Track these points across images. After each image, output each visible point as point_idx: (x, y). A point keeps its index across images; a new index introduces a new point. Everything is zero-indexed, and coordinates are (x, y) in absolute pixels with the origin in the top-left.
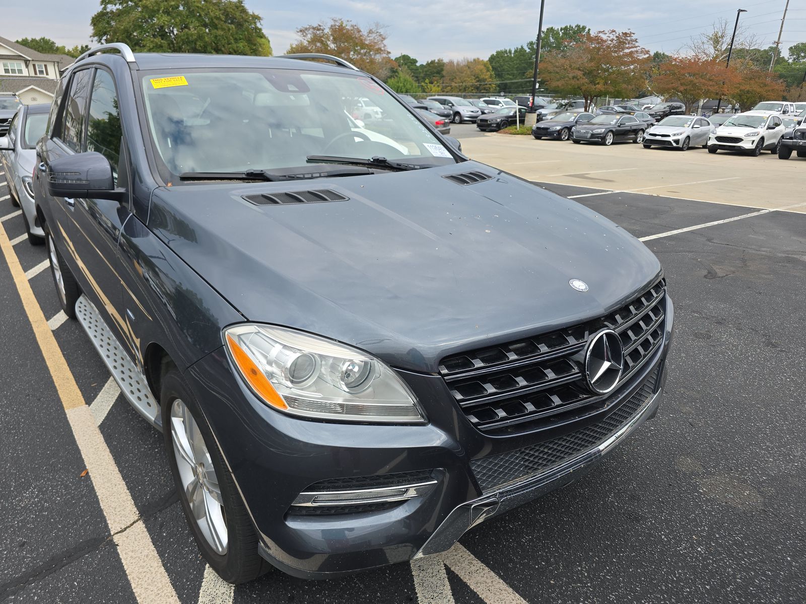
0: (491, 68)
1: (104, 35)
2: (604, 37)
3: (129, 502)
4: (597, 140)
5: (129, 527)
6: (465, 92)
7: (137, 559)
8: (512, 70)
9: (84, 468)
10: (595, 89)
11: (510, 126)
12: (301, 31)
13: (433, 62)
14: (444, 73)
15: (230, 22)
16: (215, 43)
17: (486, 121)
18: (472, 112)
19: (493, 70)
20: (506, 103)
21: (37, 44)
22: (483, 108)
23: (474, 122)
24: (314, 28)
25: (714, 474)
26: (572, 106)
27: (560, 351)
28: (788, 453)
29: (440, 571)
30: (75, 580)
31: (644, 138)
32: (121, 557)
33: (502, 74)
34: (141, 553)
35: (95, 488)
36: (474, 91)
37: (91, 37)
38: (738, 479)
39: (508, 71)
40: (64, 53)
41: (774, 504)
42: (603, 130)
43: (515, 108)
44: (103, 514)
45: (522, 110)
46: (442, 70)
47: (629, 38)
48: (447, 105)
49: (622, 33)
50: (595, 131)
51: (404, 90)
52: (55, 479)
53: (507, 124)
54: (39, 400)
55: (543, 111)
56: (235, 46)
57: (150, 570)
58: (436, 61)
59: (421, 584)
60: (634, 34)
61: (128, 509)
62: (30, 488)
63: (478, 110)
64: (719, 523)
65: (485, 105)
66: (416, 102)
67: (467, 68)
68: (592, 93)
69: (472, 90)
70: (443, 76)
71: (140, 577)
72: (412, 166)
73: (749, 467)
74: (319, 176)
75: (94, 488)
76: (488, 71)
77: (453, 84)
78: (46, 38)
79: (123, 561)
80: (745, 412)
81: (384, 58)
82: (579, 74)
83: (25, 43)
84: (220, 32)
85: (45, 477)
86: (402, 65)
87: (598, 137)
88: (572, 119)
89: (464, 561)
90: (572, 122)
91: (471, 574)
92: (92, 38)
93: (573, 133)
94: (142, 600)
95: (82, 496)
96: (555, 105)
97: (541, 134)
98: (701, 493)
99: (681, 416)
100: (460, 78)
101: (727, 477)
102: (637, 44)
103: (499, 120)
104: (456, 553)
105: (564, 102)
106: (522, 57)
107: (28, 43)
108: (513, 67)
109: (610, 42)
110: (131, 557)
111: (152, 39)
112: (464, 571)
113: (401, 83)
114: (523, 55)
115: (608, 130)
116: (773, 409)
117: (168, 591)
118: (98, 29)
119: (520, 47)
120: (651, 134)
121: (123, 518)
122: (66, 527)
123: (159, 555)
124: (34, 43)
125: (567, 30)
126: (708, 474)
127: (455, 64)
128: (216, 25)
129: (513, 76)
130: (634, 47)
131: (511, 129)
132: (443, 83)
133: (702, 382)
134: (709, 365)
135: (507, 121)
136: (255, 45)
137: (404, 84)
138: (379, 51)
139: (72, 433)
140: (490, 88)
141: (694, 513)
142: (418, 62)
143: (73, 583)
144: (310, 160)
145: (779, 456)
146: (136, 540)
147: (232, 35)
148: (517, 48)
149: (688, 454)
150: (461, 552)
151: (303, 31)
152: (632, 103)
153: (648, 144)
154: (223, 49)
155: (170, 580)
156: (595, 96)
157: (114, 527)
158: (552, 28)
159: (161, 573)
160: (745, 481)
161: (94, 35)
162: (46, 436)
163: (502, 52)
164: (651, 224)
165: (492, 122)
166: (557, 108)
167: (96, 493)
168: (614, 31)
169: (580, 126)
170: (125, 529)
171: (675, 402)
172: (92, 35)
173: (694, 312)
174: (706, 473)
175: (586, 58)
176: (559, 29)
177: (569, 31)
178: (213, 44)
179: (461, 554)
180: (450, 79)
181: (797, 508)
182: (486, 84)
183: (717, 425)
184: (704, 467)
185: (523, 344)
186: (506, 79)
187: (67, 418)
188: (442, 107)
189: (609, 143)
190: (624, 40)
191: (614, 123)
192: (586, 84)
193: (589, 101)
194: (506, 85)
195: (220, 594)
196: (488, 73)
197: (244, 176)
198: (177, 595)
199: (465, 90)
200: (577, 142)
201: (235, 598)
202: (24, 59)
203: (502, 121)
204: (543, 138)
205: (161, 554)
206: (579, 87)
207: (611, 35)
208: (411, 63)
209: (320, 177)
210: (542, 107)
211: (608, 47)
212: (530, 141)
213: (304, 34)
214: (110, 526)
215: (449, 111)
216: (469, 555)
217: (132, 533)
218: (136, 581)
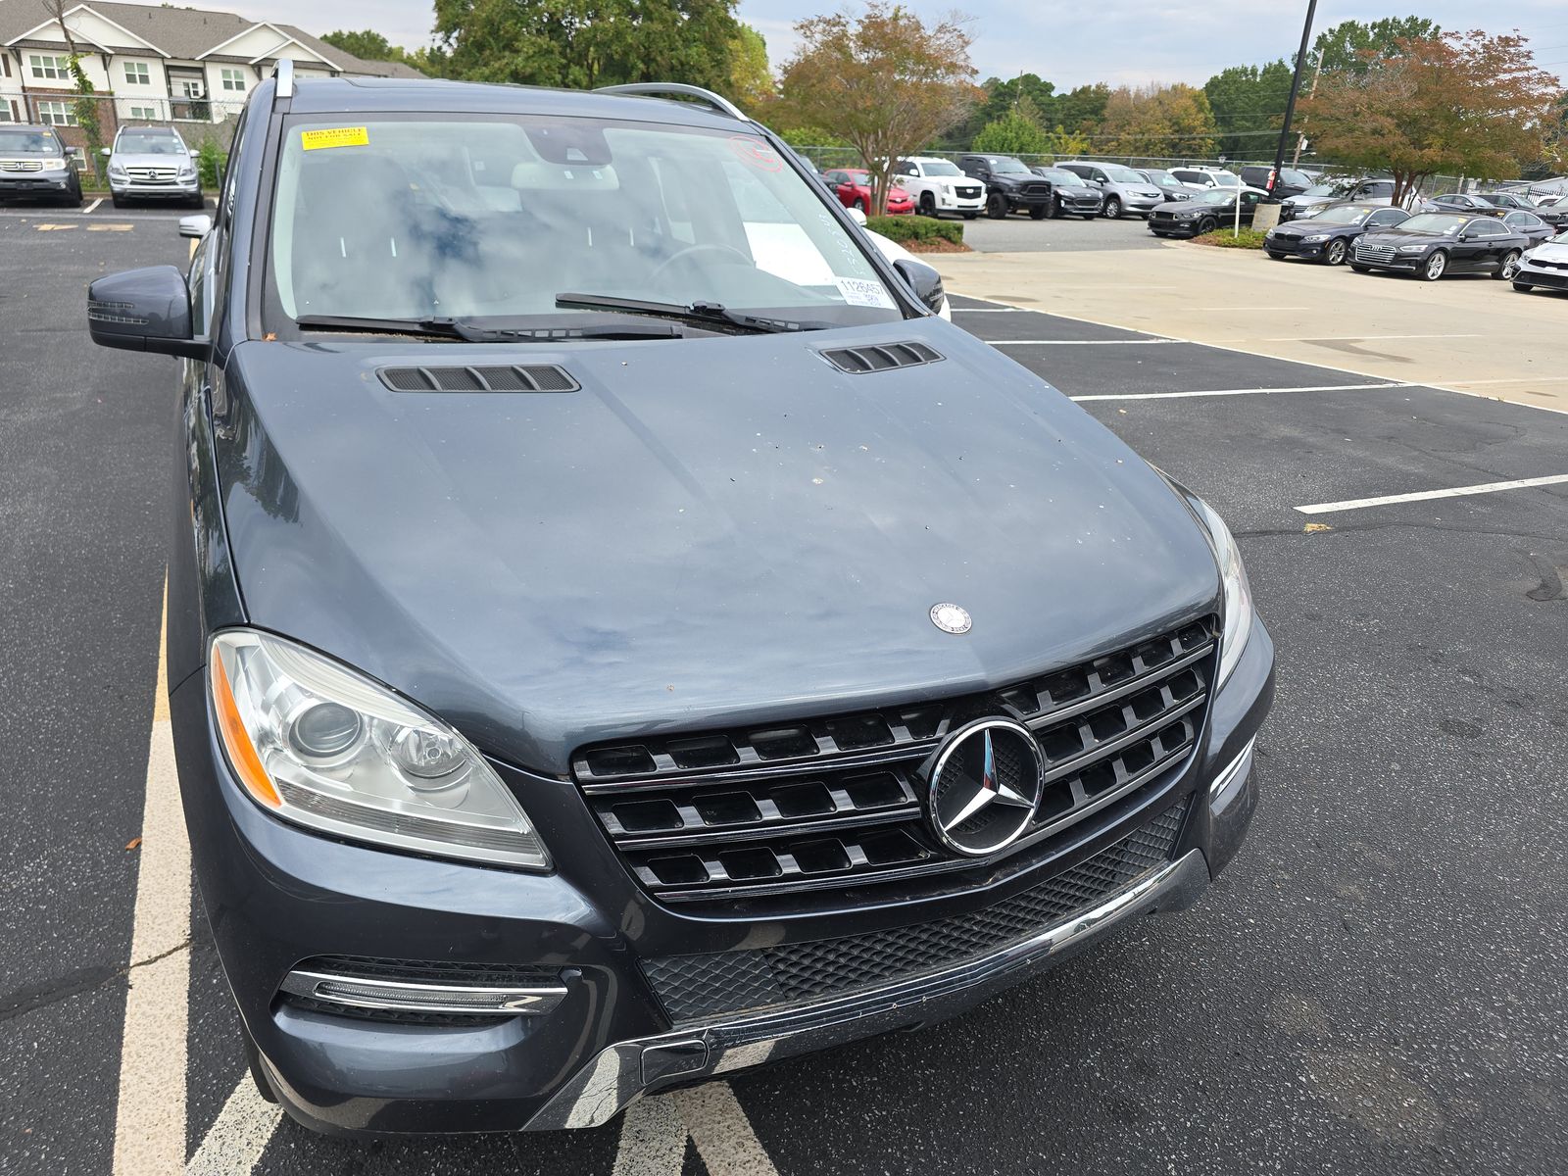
0: (1207, 104)
1: (455, 30)
2: (1455, 45)
3: (182, 910)
4: (1408, 268)
5: (163, 956)
6: (1143, 154)
7: (151, 1018)
8: (1254, 110)
9: (139, 834)
10: (1422, 157)
11: (1219, 227)
12: (802, 27)
13: (1085, 90)
14: (1106, 113)
15: (680, 6)
16: (644, 46)
17: (1170, 215)
18: (1145, 195)
19: (1211, 110)
20: (1223, 180)
21: (357, 43)
22: (1170, 188)
23: (1145, 217)
24: (827, 22)
25: (1350, 1046)
26: (1366, 192)
27: (869, 756)
28: (1553, 1027)
29: (675, 1149)
30: (36, 1039)
31: (1516, 269)
32: (127, 1009)
33: (1231, 117)
34: (162, 1009)
35: (140, 873)
36: (1166, 152)
37: (432, 32)
38: (1402, 1067)
39: (1243, 112)
40: (402, 60)
41: (1464, 1140)
42: (1424, 247)
43: (1235, 191)
44: (133, 925)
45: (1252, 197)
46: (1103, 106)
47: (1512, 50)
48: (1095, 180)
49: (1499, 37)
50: (1405, 249)
51: (1016, 146)
52: (83, 846)
53: (1214, 223)
54: (121, 697)
55: (1298, 200)
56: (684, 53)
57: (162, 1044)
58: (1093, 87)
59: (627, 1168)
60: (1526, 40)
61: (176, 922)
62: (39, 858)
63: (1159, 191)
64: (1314, 1160)
65: (1175, 182)
66: (1028, 171)
67: (1157, 103)
68: (1413, 165)
69: (1162, 149)
70: (1104, 120)
71: (142, 1054)
72: (783, 324)
73: (1440, 1044)
74: (564, 335)
75: (138, 874)
76: (1201, 110)
77: (1124, 136)
78: (372, 32)
79: (127, 1019)
80: (1488, 916)
81: (961, 82)
82: (1388, 123)
83: (336, 41)
84: (657, 26)
85: (70, 841)
86: (1021, 95)
87: (1409, 262)
88: (1356, 221)
89: (729, 1137)
90: (1356, 226)
91: (731, 1167)
92: (434, 34)
93: (1353, 249)
94: (126, 1096)
95: (113, 886)
96: (1327, 189)
97: (1282, 248)
98: (1301, 1085)
99: (1330, 903)
100: (1139, 123)
101: (1377, 1059)
102: (1530, 64)
103: (1196, 215)
104: (720, 1118)
105: (1346, 182)
106: (1279, 83)
107: (343, 39)
108: (1257, 104)
109: (1467, 57)
110: (143, 1014)
111: (533, 39)
112: (719, 1159)
113: (1011, 132)
114: (1281, 80)
115: (1436, 247)
116: (1559, 921)
117: (176, 1090)
118: (446, 18)
119: (1277, 63)
120: (1533, 262)
121: (160, 938)
122: (63, 939)
123: (189, 1020)
124: (352, 40)
125: (1386, 28)
126: (1334, 1045)
127: (1132, 96)
128: (651, 13)
129: (1255, 122)
130: (1523, 69)
131: (1221, 235)
132: (1102, 133)
133: (1412, 833)
134: (1448, 799)
135: (1216, 217)
136: (721, 52)
137: (1017, 133)
138: (952, 68)
139: (146, 767)
140: (1201, 147)
141: (1265, 1127)
142: (1055, 90)
143: (32, 1043)
144: (562, 303)
145: (1527, 1031)
146: (164, 984)
147: (680, 31)
148: (1270, 64)
149: (1309, 992)
150: (732, 1118)
151: (805, 27)
152: (1515, 192)
153: (1525, 284)
154: (659, 59)
155: (188, 1069)
156: (1420, 173)
157: (139, 951)
158: (1353, 23)
159: (178, 1053)
160: (1417, 1074)
161: (438, 29)
162: (104, 765)
163: (1237, 73)
164: (1454, 462)
165: (1182, 218)
166: (1330, 195)
167: (137, 884)
168: (1481, 33)
169: (1372, 237)
170: (157, 959)
171: (1331, 869)
172: (433, 28)
173: (1465, 672)
174: (1331, 1041)
175: (1406, 89)
176: (1369, 27)
177: (1391, 30)
178: (641, 47)
179: (730, 1122)
180: (1117, 126)
181: (1517, 1158)
182: (1194, 139)
183: (1407, 936)
184: (1333, 1027)
185: (793, 732)
186: (1238, 129)
187: (150, 737)
188: (1082, 182)
189: (1433, 275)
190: (1501, 52)
191: (1451, 233)
192: (1401, 146)
193: (1404, 183)
194: (1236, 140)
195: (258, 1114)
196: (1201, 115)
197: (417, 328)
198: (186, 1100)
199: (1147, 148)
200: (1361, 269)
201: (280, 1125)
202: (330, 69)
203: (1203, 217)
204: (1288, 257)
205: (193, 1018)
206: (1383, 153)
207: (1472, 42)
208: (1041, 91)
209: (567, 337)
210: (1300, 191)
211: (1462, 67)
212: (1258, 262)
213: (808, 33)
214: (134, 948)
215: (1095, 192)
216: (745, 1128)
217: (163, 969)
218: (131, 1060)
